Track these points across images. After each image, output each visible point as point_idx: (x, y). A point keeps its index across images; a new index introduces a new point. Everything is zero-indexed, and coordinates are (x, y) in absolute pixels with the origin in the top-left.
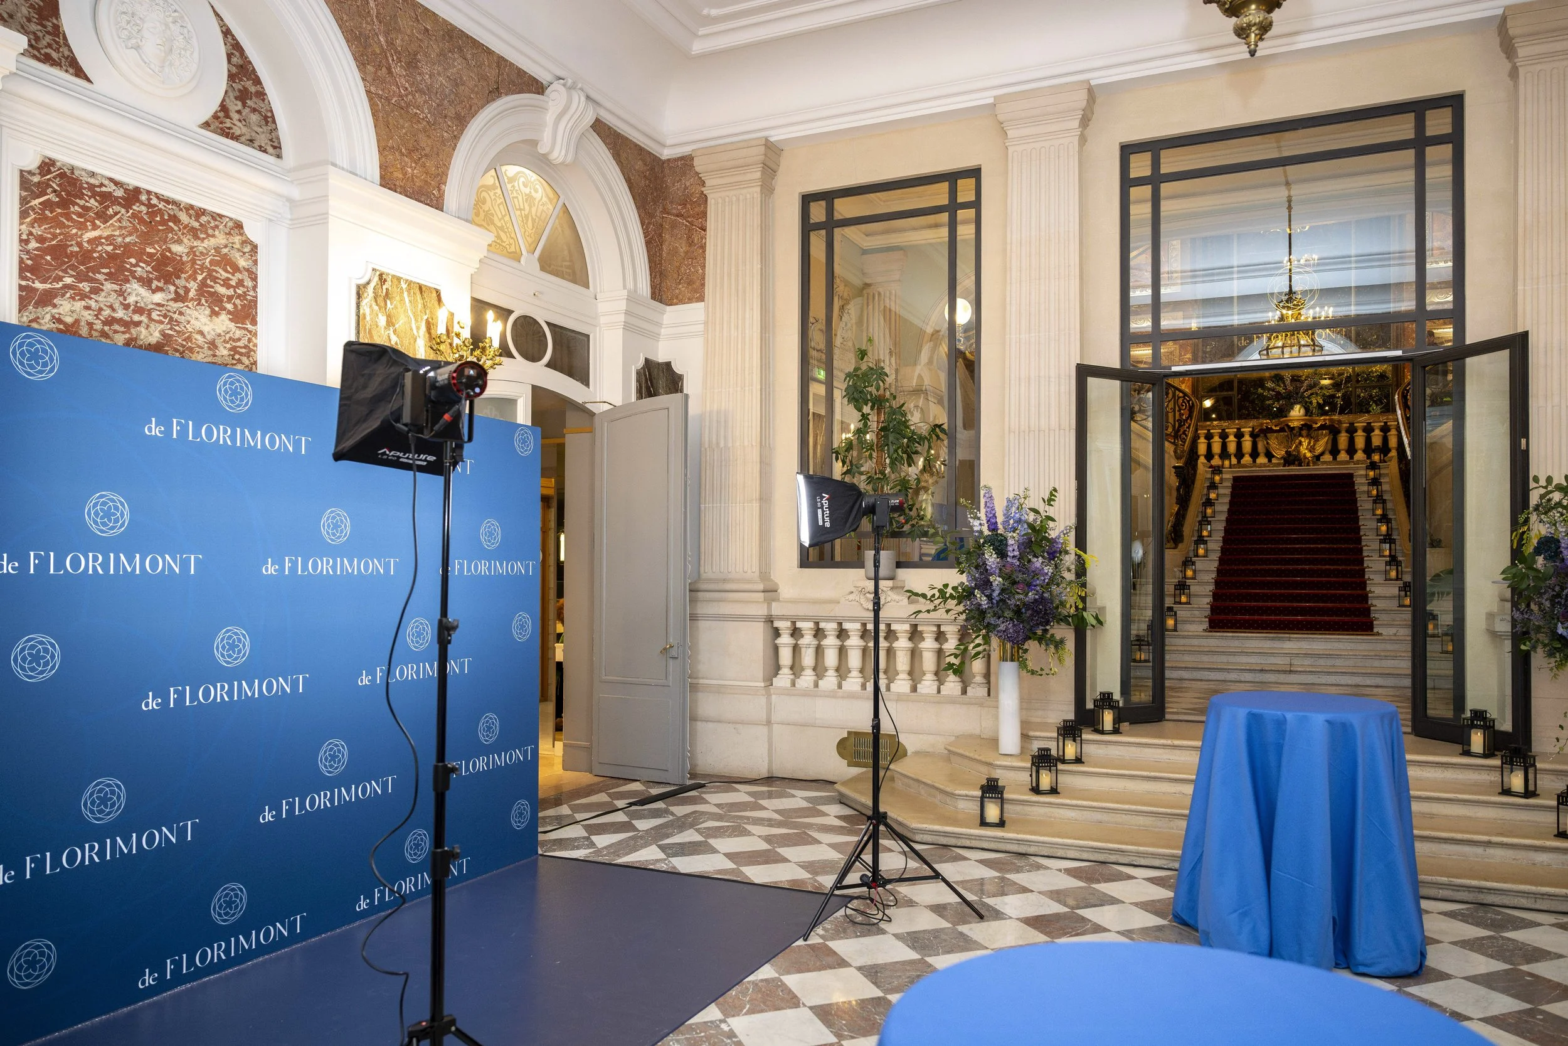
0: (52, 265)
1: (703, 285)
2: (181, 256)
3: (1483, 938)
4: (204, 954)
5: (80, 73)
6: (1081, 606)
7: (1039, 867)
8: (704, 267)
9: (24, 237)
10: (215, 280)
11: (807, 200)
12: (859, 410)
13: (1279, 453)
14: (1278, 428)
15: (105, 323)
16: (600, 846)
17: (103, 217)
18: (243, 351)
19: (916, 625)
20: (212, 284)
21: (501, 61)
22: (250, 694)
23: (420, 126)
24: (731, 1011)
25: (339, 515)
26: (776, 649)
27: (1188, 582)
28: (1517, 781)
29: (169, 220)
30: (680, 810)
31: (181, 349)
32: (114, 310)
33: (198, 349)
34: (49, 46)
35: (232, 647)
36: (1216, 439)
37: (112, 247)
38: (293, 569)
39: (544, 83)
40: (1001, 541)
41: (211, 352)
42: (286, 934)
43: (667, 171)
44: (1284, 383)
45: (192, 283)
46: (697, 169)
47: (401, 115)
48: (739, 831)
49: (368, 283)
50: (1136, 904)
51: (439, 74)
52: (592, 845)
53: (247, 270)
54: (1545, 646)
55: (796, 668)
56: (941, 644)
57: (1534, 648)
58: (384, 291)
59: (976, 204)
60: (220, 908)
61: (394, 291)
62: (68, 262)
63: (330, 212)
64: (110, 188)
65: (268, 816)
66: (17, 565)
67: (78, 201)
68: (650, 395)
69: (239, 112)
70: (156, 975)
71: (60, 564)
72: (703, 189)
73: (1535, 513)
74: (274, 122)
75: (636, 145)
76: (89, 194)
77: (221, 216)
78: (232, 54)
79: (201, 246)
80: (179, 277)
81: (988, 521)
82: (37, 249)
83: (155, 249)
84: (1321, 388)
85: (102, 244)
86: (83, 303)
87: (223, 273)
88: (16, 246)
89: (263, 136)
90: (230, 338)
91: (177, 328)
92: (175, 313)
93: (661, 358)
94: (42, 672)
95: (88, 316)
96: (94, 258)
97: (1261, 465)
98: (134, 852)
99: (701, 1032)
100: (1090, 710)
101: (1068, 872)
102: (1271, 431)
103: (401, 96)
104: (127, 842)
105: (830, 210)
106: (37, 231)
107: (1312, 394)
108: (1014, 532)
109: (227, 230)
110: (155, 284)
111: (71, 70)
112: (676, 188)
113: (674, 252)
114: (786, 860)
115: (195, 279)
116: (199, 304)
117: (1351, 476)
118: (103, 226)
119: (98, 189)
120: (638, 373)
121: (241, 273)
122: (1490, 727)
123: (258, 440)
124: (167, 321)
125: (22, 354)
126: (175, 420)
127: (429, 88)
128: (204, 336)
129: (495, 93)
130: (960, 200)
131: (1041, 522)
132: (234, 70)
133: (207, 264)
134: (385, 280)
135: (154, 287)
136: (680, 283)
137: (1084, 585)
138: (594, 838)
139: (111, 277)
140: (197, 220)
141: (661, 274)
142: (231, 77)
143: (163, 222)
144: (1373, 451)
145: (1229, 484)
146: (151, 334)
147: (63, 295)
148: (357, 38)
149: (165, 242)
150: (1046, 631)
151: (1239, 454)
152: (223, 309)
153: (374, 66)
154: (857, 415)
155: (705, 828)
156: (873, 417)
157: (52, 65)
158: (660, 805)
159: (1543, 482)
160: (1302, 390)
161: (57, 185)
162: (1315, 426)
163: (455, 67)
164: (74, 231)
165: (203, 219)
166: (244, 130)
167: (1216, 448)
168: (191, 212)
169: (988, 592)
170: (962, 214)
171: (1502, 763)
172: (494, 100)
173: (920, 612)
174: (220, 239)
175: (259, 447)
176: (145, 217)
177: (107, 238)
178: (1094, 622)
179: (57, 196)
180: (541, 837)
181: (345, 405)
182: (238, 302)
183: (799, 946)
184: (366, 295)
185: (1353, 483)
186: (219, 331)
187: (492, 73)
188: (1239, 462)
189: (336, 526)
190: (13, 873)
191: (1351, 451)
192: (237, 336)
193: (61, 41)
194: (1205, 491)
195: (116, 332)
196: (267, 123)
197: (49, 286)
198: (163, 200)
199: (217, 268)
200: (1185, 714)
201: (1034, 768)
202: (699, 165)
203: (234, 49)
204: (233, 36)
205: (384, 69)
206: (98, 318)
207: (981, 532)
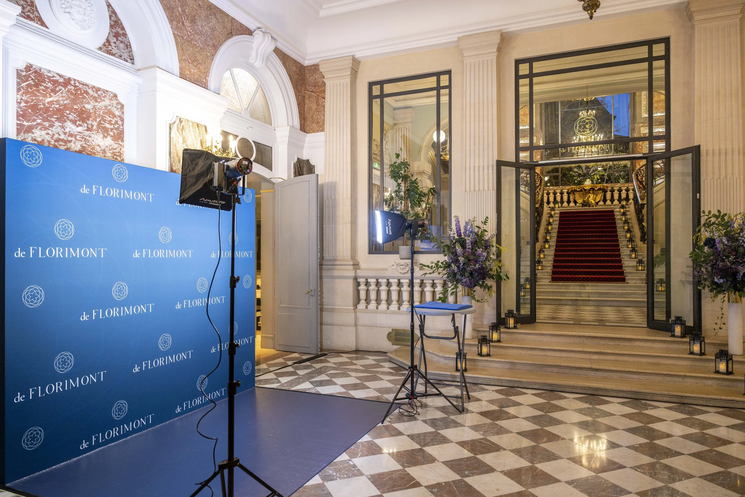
0: (31, 114)
1: (324, 124)
2: (89, 110)
3: (685, 419)
4: (109, 433)
5: (43, 24)
6: (499, 271)
7: (483, 389)
8: (324, 116)
9: (19, 101)
10: (105, 121)
11: (371, 85)
12: (397, 181)
13: (580, 201)
14: (579, 190)
15: (56, 141)
16: (283, 382)
17: (54, 91)
18: (118, 154)
19: (423, 280)
20: (104, 123)
21: (233, 20)
22: (128, 313)
23: (197, 50)
24: (353, 455)
25: (167, 230)
26: (358, 291)
27: (542, 260)
28: (696, 348)
29: (84, 93)
30: (318, 366)
31: (90, 153)
32: (59, 135)
33: (97, 153)
34: (29, 11)
35: (120, 291)
36: (552, 195)
37: (58, 106)
38: (147, 255)
39: (252, 30)
40: (463, 241)
41: (104, 155)
42: (145, 424)
43: (306, 71)
44: (582, 169)
45: (95, 122)
46: (321, 70)
47: (188, 44)
48: (346, 375)
49: (174, 123)
50: (529, 406)
51: (205, 25)
52: (279, 382)
53: (119, 117)
54: (709, 287)
55: (368, 300)
56: (434, 289)
57: (704, 288)
58: (182, 126)
59: (449, 87)
60: (116, 412)
61: (186, 127)
62: (38, 113)
63: (157, 90)
64: (58, 78)
65: (137, 369)
66: (24, 253)
67: (43, 84)
68: (300, 175)
69: (115, 43)
70: (88, 443)
71: (43, 253)
72: (324, 80)
73: (703, 227)
74: (131, 47)
75: (293, 59)
76: (48, 81)
77: (107, 91)
78: (112, 16)
79: (98, 105)
80: (89, 120)
81: (457, 232)
82: (25, 106)
83: (78, 106)
84: (599, 172)
85: (54, 104)
86: (46, 132)
87: (108, 118)
88: (15, 105)
89: (126, 54)
90: (112, 148)
91: (88, 143)
92: (87, 136)
93: (305, 158)
94: (36, 303)
95: (48, 138)
96: (50, 111)
97: (572, 207)
98: (78, 386)
99: (340, 465)
100: (503, 318)
101: (497, 391)
102: (576, 191)
103: (188, 36)
104: (74, 381)
105: (382, 89)
106: (24, 98)
107: (594, 174)
108: (469, 237)
109: (110, 98)
110: (78, 123)
111: (39, 23)
112: (311, 79)
113: (311, 108)
114: (368, 388)
115: (96, 121)
116: (98, 132)
117: (613, 211)
118: (54, 96)
119: (52, 79)
120: (294, 164)
121: (116, 118)
122: (684, 324)
123: (130, 195)
124: (83, 140)
125: (26, 155)
126: (94, 186)
127: (201, 32)
128: (100, 148)
129: (230, 35)
130: (441, 85)
131: (481, 232)
132: (112, 23)
133: (101, 113)
134: (182, 121)
135: (77, 124)
136: (313, 123)
137: (500, 261)
138: (279, 379)
139: (58, 119)
140: (97, 93)
141: (304, 119)
142: (111, 26)
143: (81, 94)
144: (622, 200)
145: (558, 215)
146: (76, 146)
147: (37, 128)
148: (169, 9)
149: (82, 103)
150: (483, 282)
151: (562, 202)
152: (108, 134)
153: (176, 22)
154: (395, 184)
155: (330, 374)
156: (403, 185)
157: (30, 20)
158: (308, 363)
159: (707, 213)
160: (590, 172)
161: (34, 77)
162: (596, 189)
163: (212, 22)
164: (41, 98)
165: (99, 93)
166: (117, 51)
167: (552, 199)
168: (94, 89)
169: (458, 265)
170: (442, 91)
171: (690, 340)
172: (230, 38)
173: (426, 274)
174: (107, 102)
175: (131, 198)
176: (73, 92)
177: (56, 101)
178: (505, 278)
179: (34, 81)
180: (256, 379)
181: (184, 178)
182: (115, 131)
183: (379, 426)
184: (173, 128)
185: (614, 215)
186: (107, 145)
187: (229, 25)
188: (562, 205)
189: (165, 235)
190: (24, 396)
191: (612, 200)
192: (115, 147)
193: (35, 9)
194: (548, 219)
195: (60, 145)
196: (127, 48)
197: (30, 124)
198: (81, 84)
199: (106, 116)
200: (544, 319)
201: (479, 344)
202: (322, 69)
203: (112, 13)
204: (112, 7)
205: (181, 23)
206: (52, 139)
207: (454, 237)
